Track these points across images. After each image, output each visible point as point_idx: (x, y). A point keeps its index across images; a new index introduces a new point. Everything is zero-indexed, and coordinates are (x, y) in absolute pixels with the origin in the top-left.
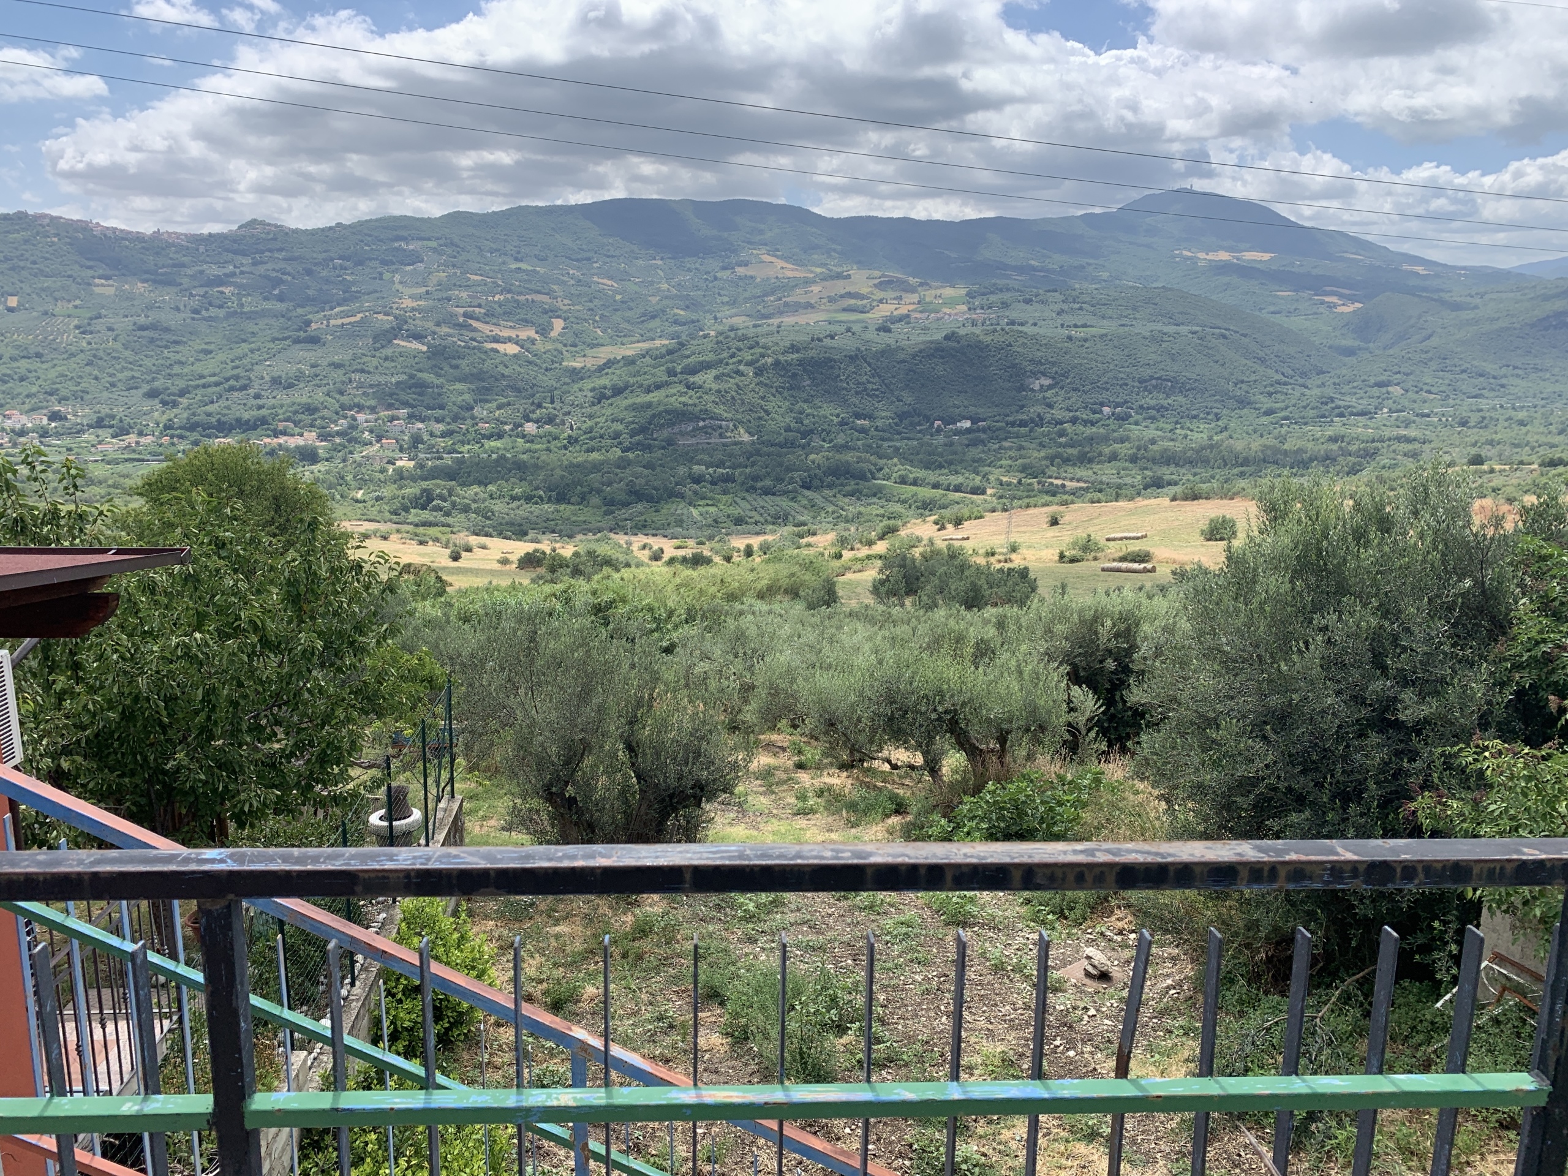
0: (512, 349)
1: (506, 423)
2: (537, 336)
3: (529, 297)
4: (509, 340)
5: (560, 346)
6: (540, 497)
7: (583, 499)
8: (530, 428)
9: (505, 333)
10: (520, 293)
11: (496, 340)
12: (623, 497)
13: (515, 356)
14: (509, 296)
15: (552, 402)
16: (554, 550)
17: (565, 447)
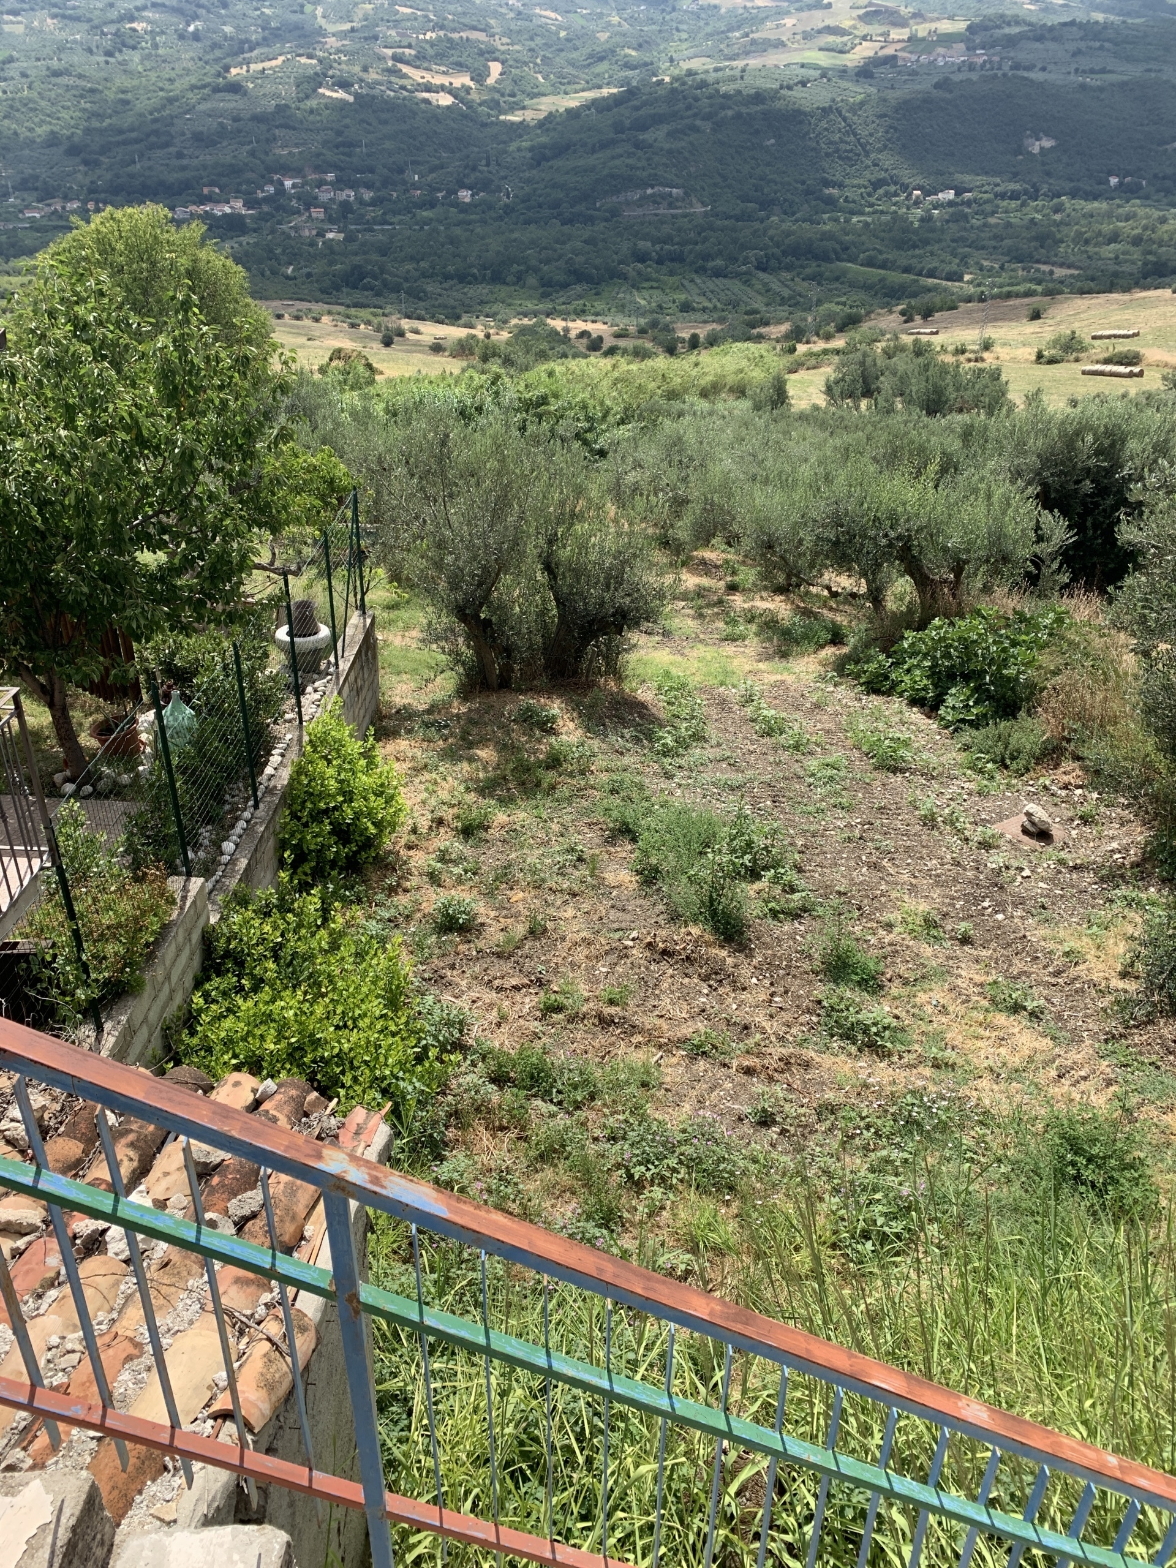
0: (446, 100)
1: (440, 191)
2: (472, 84)
3: (464, 35)
4: (442, 88)
5: (497, 96)
6: (473, 275)
7: (519, 279)
8: (465, 195)
9: (438, 80)
10: (454, 30)
11: (428, 88)
12: (561, 277)
13: (448, 107)
14: (442, 33)
15: (488, 165)
16: (488, 336)
17: (501, 218)
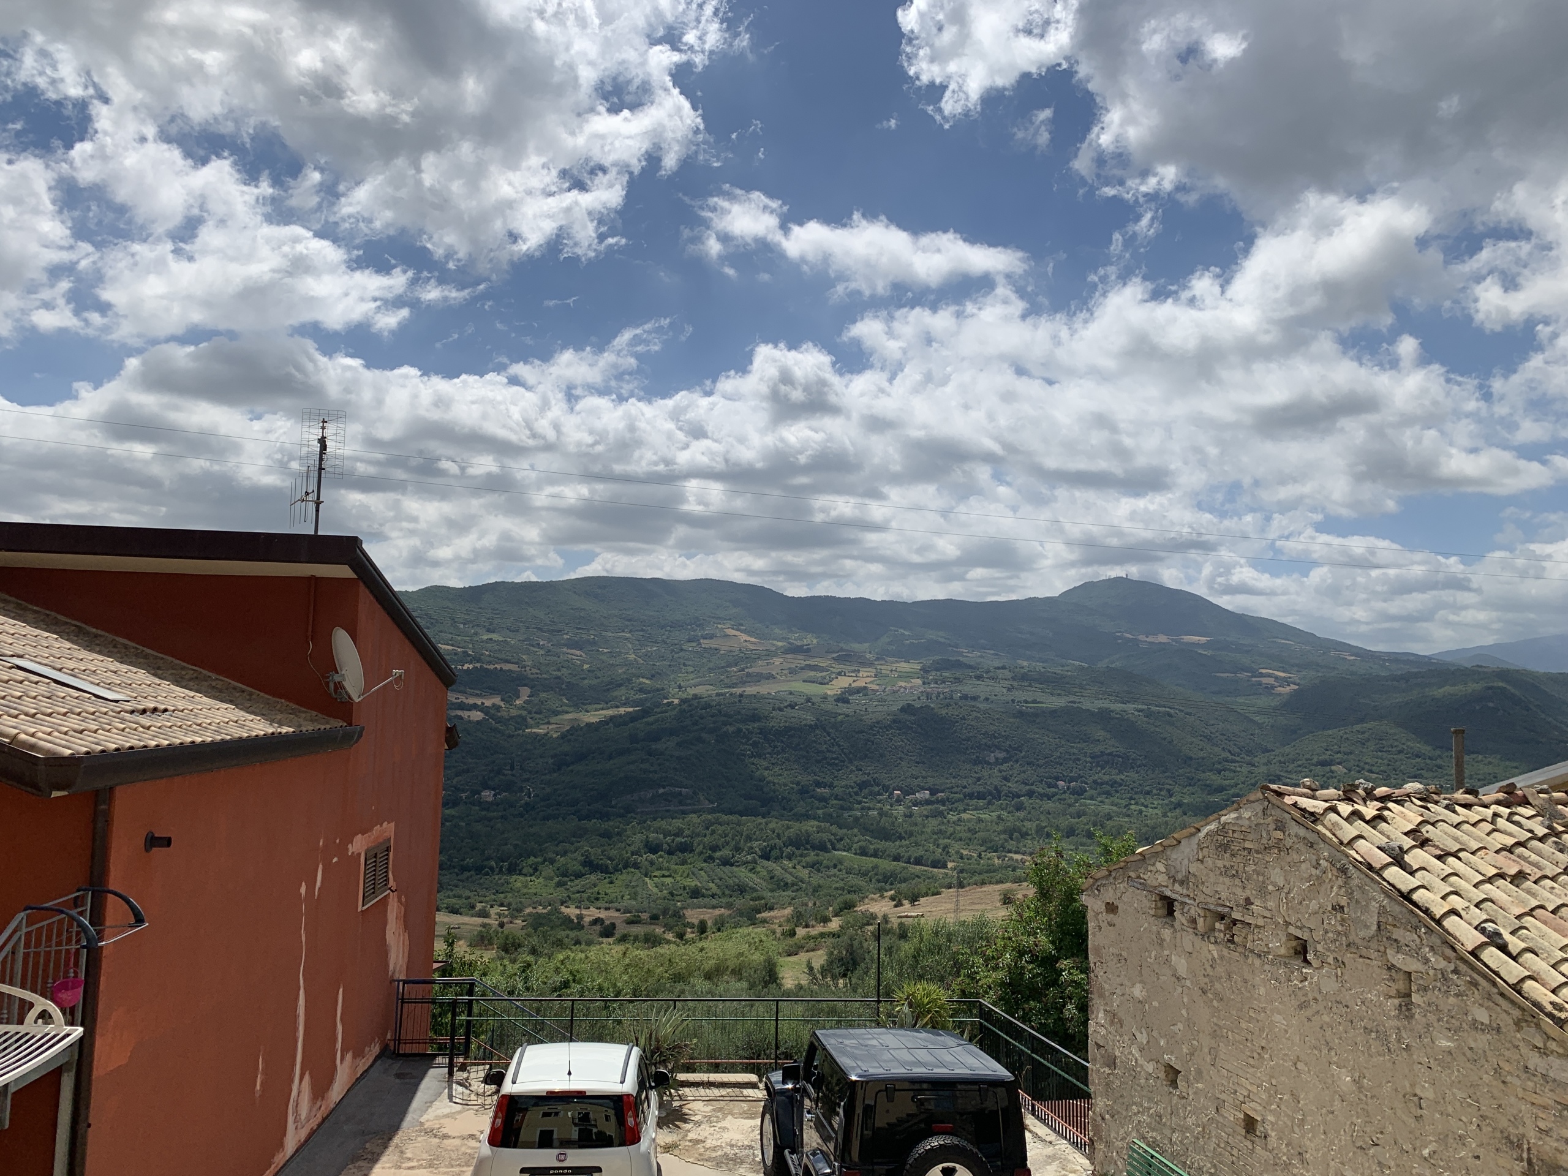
0: (477, 716)
1: (464, 791)
2: (502, 704)
3: (498, 666)
4: (475, 707)
5: (524, 713)
6: (492, 868)
7: (536, 870)
8: (488, 795)
9: (471, 701)
10: (490, 663)
11: (463, 707)
12: (578, 868)
13: (478, 722)
14: (478, 665)
15: (512, 769)
16: (502, 925)
17: (521, 815)
